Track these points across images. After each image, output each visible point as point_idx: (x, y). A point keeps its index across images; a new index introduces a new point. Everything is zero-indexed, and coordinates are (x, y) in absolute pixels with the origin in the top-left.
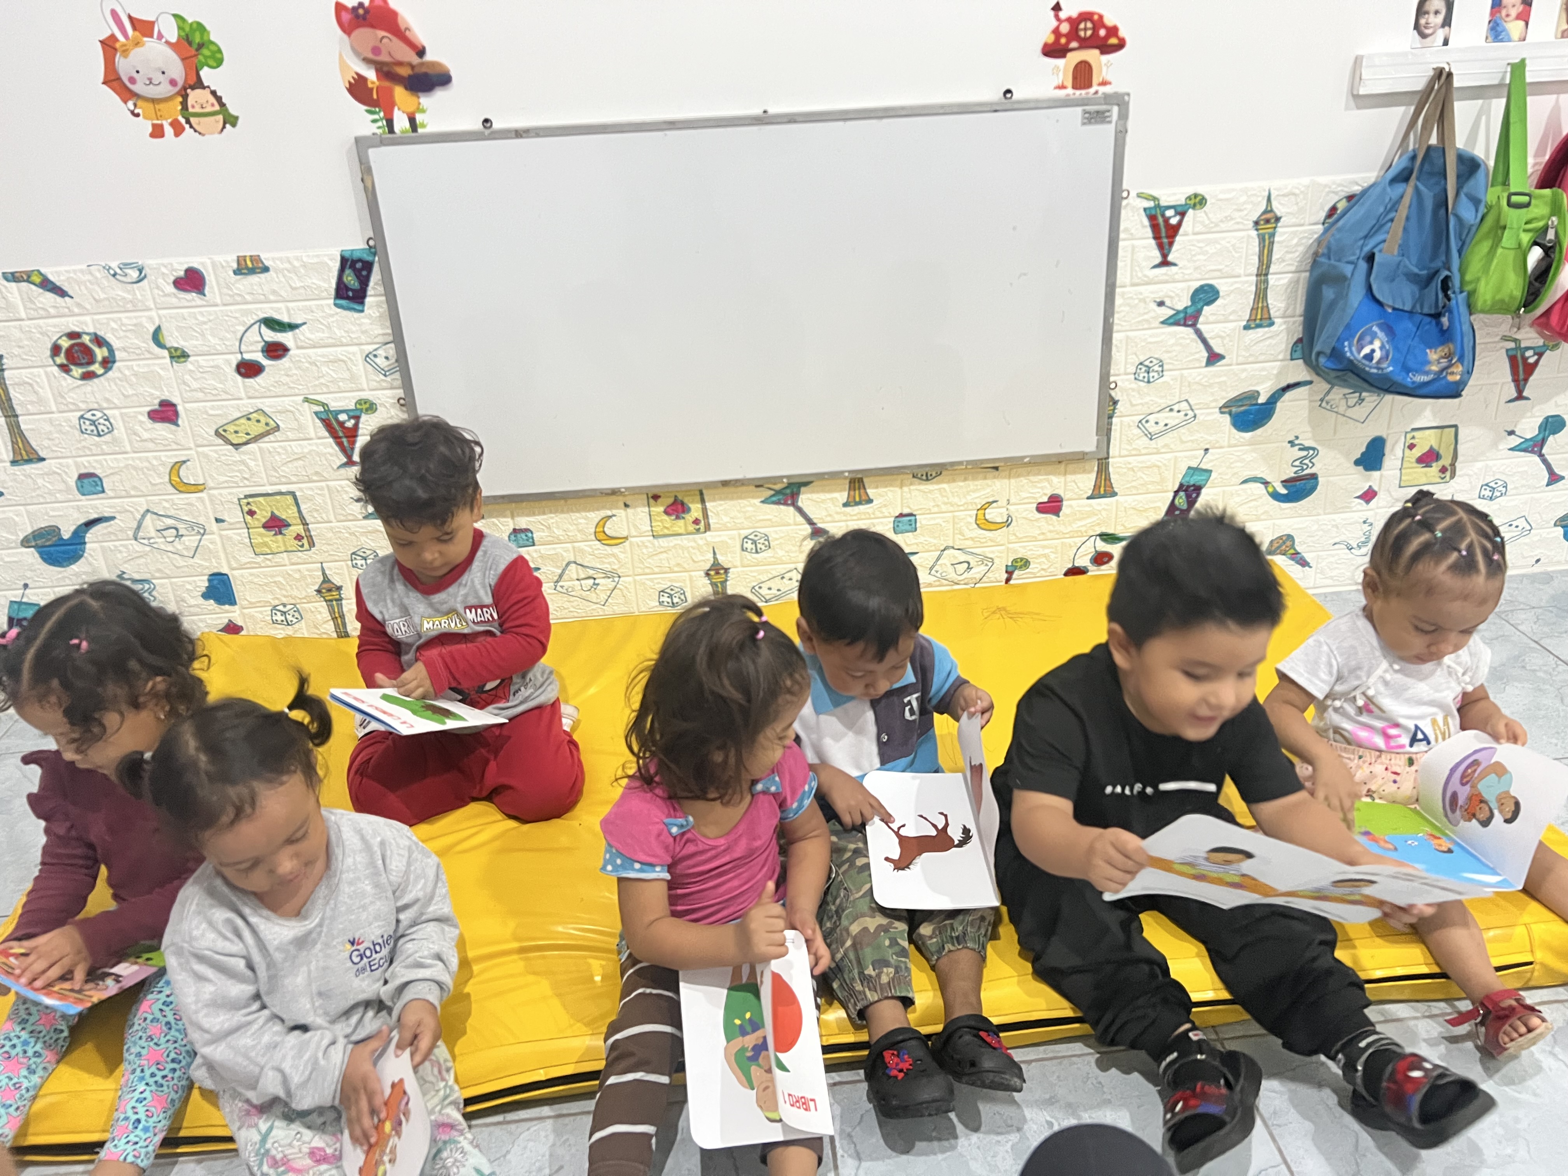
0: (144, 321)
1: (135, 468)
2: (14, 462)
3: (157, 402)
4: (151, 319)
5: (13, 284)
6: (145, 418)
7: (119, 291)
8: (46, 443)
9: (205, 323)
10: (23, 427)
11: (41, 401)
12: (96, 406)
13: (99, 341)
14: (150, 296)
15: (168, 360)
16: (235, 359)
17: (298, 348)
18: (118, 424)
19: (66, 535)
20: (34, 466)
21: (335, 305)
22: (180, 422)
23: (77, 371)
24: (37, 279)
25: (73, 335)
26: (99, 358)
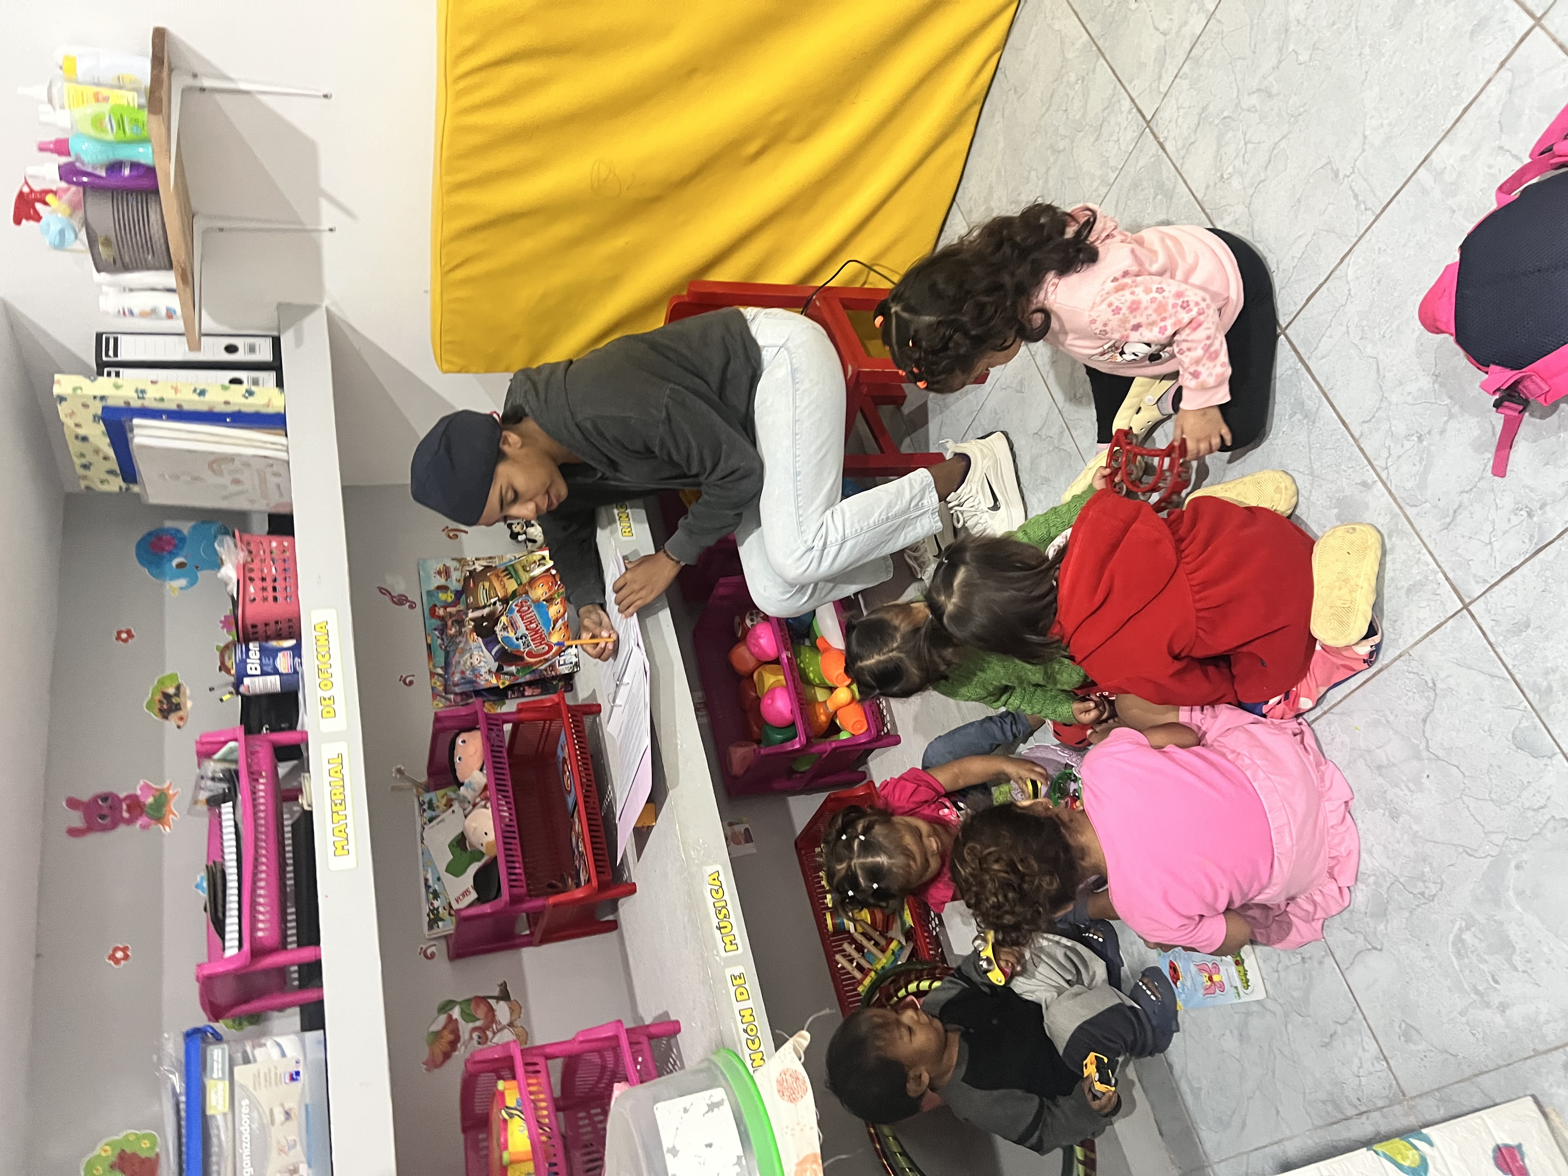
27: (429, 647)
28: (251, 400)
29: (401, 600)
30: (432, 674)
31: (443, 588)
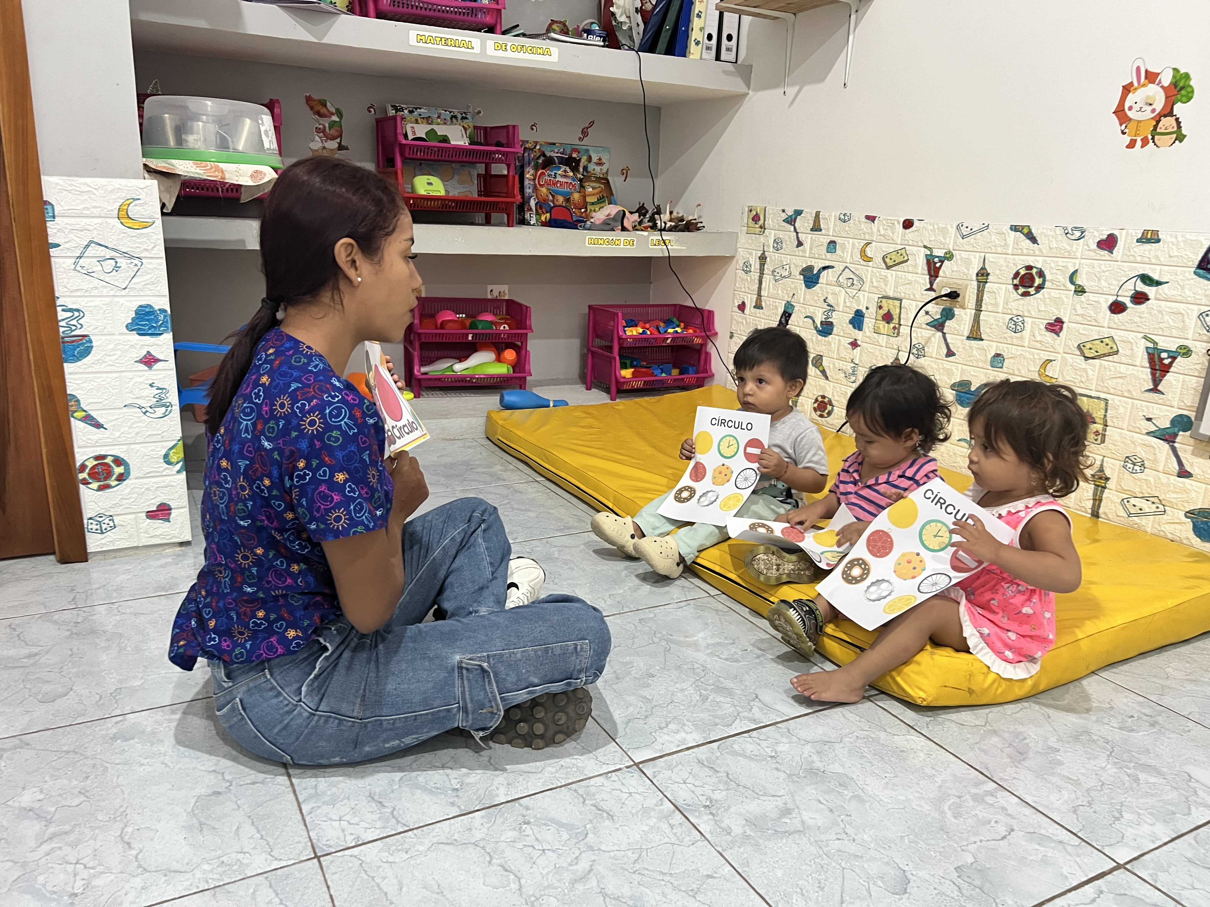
0: (1070, 265)
1: (1025, 358)
2: (968, 338)
3: (1054, 318)
4: (1074, 264)
5: (1013, 232)
6: (1043, 327)
7: (1065, 244)
8: (988, 330)
9: (1104, 272)
10: (981, 318)
11: (996, 305)
12: (1021, 314)
13: (1041, 274)
14: (1080, 250)
15: (1073, 292)
16: (1111, 299)
17: (1157, 299)
18: (1028, 326)
19: (973, 389)
20: (976, 342)
21: (1195, 273)
22: (1061, 334)
23: (1021, 290)
24: (1026, 231)
25: (1029, 268)
26: (1036, 284)
27: (554, 144)
28: (693, 43)
29: (585, 133)
30: (536, 143)
31: (590, 159)
